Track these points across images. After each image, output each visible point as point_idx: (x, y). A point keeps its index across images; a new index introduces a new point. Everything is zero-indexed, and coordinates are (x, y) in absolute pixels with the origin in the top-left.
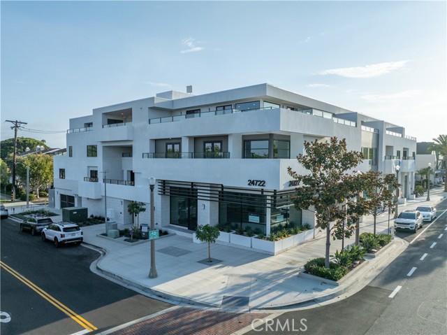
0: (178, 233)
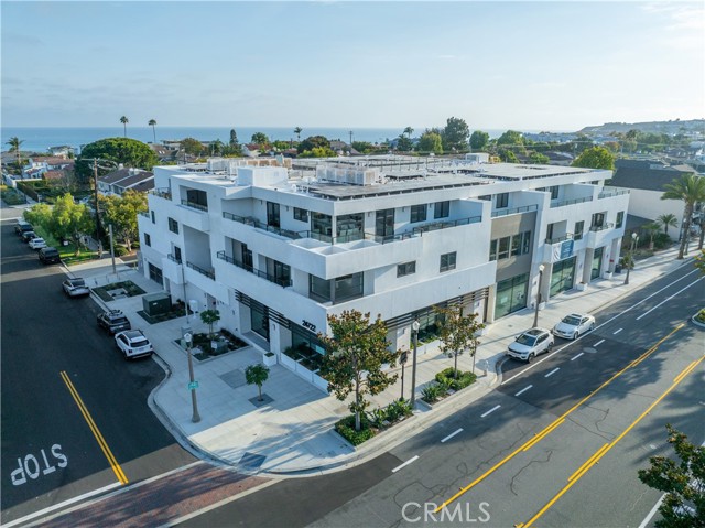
0: (256, 346)
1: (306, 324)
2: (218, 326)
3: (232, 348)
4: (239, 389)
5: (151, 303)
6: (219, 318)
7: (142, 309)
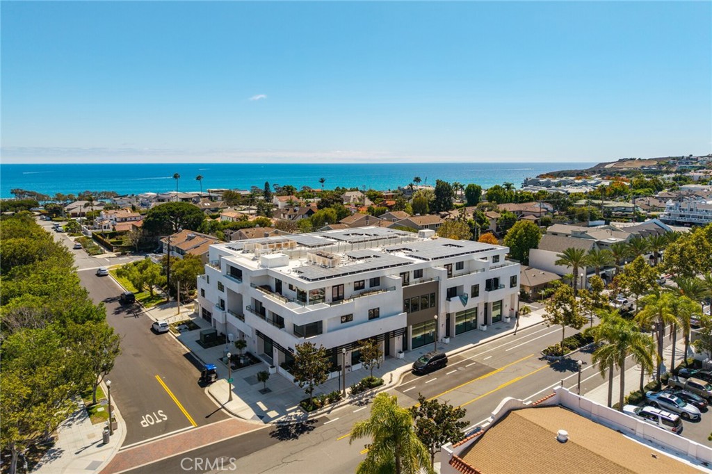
0: (265, 362)
1: (290, 349)
2: (245, 350)
3: (252, 364)
4: (254, 386)
5: (205, 335)
6: (245, 345)
7: (199, 339)
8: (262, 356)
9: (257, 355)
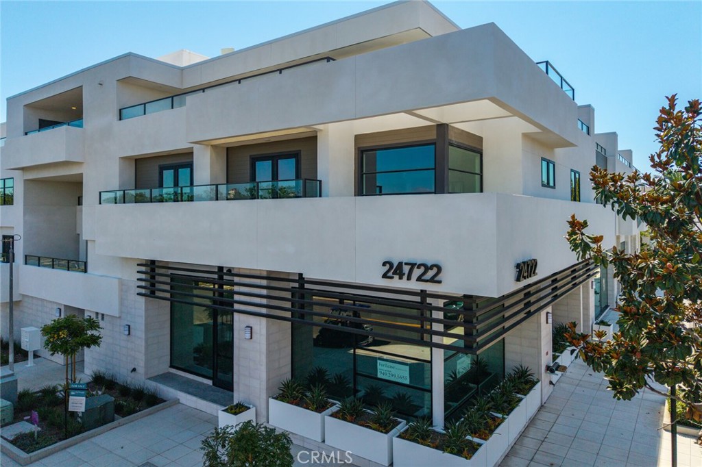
1: (394, 269)
2: (92, 361)
6: (95, 341)
8: (165, 378)
9: (140, 380)
